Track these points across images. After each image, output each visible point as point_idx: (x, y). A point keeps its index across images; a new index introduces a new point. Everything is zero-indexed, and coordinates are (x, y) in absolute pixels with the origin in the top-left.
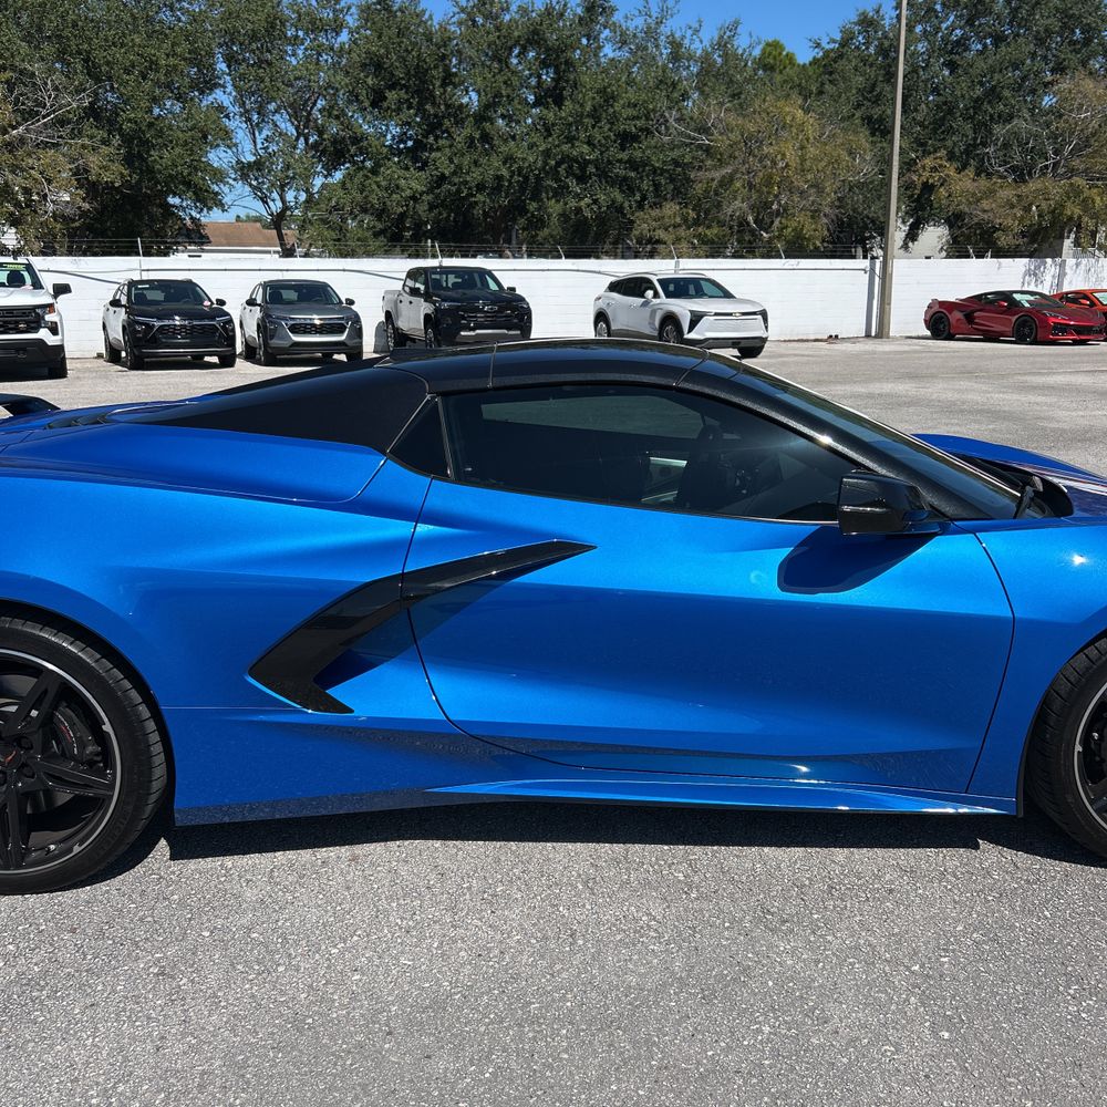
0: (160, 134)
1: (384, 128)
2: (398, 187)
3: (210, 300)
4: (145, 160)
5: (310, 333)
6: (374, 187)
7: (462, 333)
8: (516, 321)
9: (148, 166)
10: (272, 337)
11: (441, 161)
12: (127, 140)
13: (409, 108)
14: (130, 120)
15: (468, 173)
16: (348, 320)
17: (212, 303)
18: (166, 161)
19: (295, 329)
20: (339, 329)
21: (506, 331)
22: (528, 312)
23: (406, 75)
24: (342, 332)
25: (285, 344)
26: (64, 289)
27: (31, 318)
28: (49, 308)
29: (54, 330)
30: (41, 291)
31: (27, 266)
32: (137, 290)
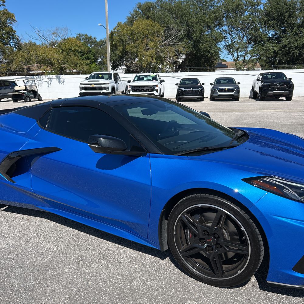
0: (202, 39)
1: (267, 32)
2: (269, 49)
3: (200, 83)
4: (198, 47)
5: (223, 92)
6: (262, 50)
7: (269, 92)
8: (287, 88)
9: (199, 48)
10: (213, 93)
11: (285, 41)
12: (194, 42)
13: (277, 26)
14: (195, 36)
15: (293, 44)
16: (235, 88)
17: (201, 84)
18: (203, 47)
19: (220, 91)
20: (232, 91)
21: (283, 92)
22: (293, 86)
23: (277, 16)
24: (233, 92)
25: (217, 95)
26: (163, 81)
27: (152, 88)
28: (157, 86)
29: (157, 91)
30: (157, 82)
31: (156, 75)
32: (183, 81)
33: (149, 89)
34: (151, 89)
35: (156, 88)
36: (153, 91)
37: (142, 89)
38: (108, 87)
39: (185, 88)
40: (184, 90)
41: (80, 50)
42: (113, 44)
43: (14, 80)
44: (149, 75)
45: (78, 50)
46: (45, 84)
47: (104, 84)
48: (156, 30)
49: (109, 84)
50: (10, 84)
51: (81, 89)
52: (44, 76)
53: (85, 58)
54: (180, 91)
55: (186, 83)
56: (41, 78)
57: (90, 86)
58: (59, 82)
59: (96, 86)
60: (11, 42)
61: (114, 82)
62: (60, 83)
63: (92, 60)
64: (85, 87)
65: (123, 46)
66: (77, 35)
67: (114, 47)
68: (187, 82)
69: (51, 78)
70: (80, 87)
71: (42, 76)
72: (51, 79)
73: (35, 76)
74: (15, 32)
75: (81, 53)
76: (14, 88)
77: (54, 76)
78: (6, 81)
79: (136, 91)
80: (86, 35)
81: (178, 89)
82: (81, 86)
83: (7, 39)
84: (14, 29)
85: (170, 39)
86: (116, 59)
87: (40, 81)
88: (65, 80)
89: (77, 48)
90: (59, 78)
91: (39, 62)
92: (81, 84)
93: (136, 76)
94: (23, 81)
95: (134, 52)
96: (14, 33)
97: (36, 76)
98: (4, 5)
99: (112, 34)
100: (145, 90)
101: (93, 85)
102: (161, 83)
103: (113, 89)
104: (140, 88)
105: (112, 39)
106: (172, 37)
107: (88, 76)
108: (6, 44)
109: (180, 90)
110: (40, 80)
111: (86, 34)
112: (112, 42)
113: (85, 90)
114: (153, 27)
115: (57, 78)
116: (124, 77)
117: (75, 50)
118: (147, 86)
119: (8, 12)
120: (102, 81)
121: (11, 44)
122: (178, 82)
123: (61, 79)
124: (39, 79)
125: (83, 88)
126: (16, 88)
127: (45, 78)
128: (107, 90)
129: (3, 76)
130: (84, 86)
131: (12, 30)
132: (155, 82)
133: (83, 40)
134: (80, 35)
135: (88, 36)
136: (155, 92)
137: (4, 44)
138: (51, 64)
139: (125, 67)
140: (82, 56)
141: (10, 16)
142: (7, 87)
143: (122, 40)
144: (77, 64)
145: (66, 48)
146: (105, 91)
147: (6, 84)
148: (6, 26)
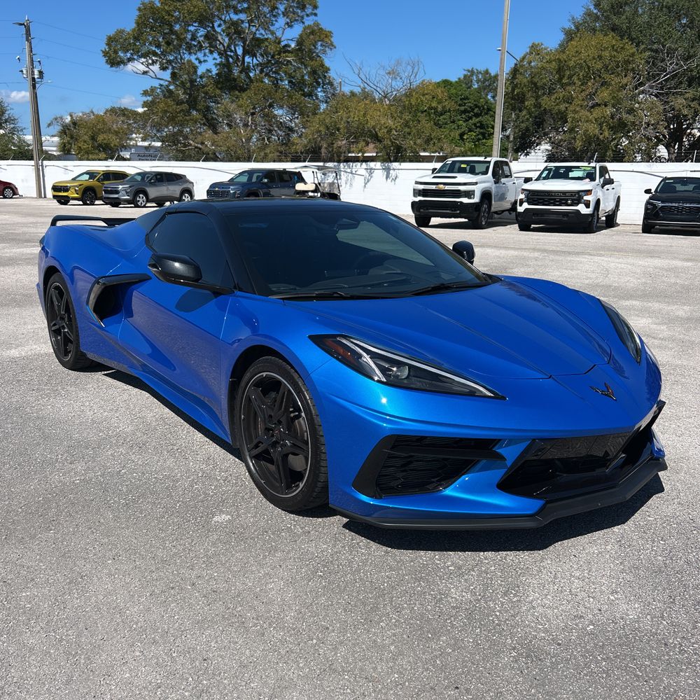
26: (611, 182)
27: (577, 197)
28: (588, 192)
29: (587, 205)
30: (593, 183)
31: (595, 168)
32: (665, 182)
33: (567, 200)
34: (572, 200)
35: (586, 198)
36: (577, 204)
37: (541, 199)
38: (474, 191)
39: (663, 202)
40: (660, 204)
41: (440, 108)
42: (515, 93)
43: (297, 171)
44: (578, 167)
45: (435, 109)
46: (359, 181)
47: (465, 184)
48: (620, 58)
49: (476, 183)
50: (291, 178)
51: (417, 193)
52: (359, 164)
53: (475, 124)
54: (649, 207)
55: (677, 189)
56: (354, 167)
57: (434, 187)
58: (387, 177)
59: (446, 188)
60: (319, 90)
61: (493, 180)
62: (389, 180)
63: (490, 129)
64: (423, 189)
65: (537, 98)
66: (466, 73)
67: (515, 101)
68: (679, 187)
69: (371, 169)
70: (414, 190)
71: (354, 164)
72: (371, 171)
73: (342, 164)
74: (328, 70)
75: (467, 114)
76: (294, 187)
77: (378, 165)
78: (284, 171)
79: (535, 202)
80: (487, 72)
81: (648, 203)
82: (415, 188)
83: (311, 84)
84: (327, 63)
85: (658, 80)
86: (527, 129)
87: (350, 175)
88: (400, 173)
89: (434, 105)
90: (388, 170)
91: (354, 133)
92: (417, 183)
93: (546, 169)
94: (313, 172)
95: (560, 111)
96: (327, 72)
97: (345, 164)
98: (316, 15)
99: (515, 72)
100: (557, 202)
101: (441, 187)
102: (603, 187)
103: (486, 195)
104: (545, 195)
105: (512, 82)
106: (665, 76)
107: (438, 165)
108: (310, 95)
109: (652, 204)
110: (352, 173)
111: (487, 70)
112: (513, 90)
113: (424, 196)
114: (616, 51)
115: (383, 169)
116: (528, 171)
117: (430, 108)
118: (564, 193)
119: (321, 29)
120: (462, 178)
121: (320, 94)
122: (653, 184)
123: (391, 172)
124: (349, 170)
125: (420, 191)
126: (300, 187)
127: (360, 168)
128: (470, 198)
129: (287, 161)
130: (421, 187)
131: (322, 65)
132: (587, 184)
133: (478, 83)
134: (472, 72)
135: (490, 74)
136: (581, 208)
137: (304, 95)
138: (376, 138)
139: (550, 148)
140: (468, 121)
141: (322, 36)
142: (287, 183)
143: (535, 84)
144: (428, 140)
145: (411, 104)
146: (465, 200)
147: (286, 177)
148: (312, 59)
